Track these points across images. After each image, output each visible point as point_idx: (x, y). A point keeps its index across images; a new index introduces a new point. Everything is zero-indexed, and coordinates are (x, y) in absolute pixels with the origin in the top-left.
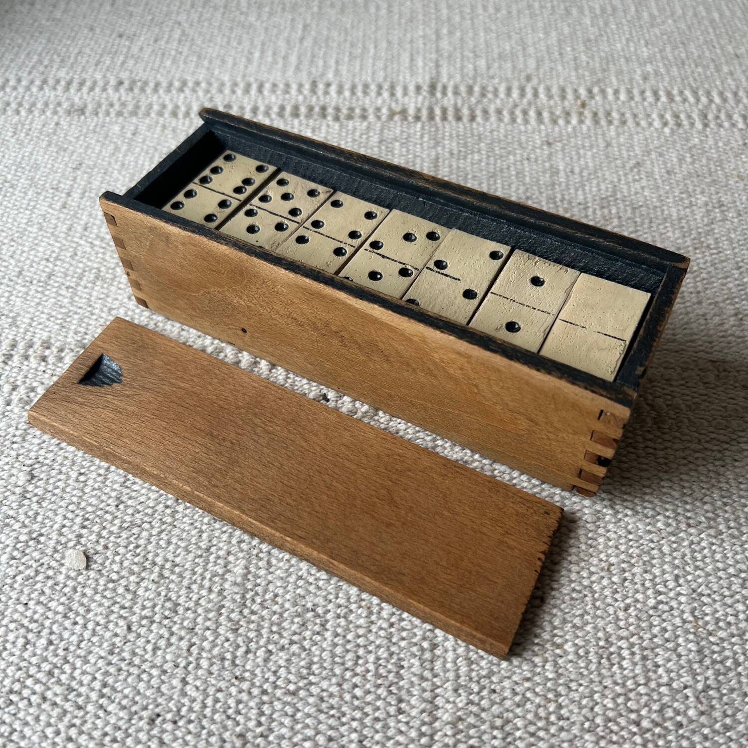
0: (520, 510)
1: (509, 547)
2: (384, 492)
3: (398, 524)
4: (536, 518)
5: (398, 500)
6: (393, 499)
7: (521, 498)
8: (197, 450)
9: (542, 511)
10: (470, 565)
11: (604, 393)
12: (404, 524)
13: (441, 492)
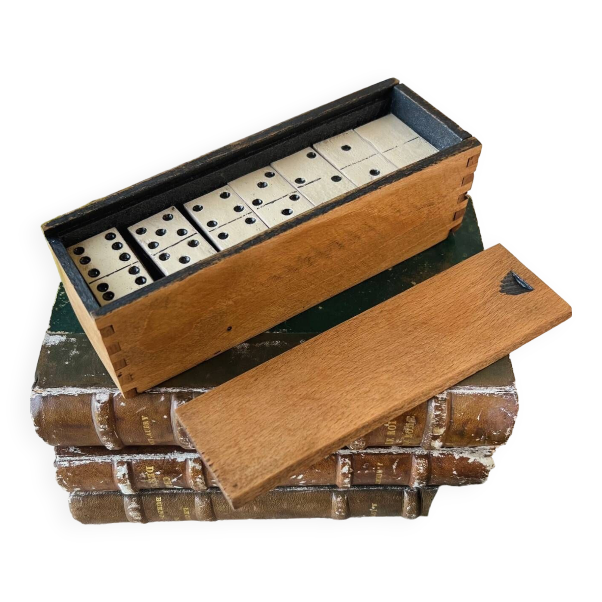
0: (249, 470)
1: (230, 447)
2: (317, 396)
3: (290, 393)
4: (237, 477)
5: (307, 401)
6: (309, 399)
7: (257, 477)
8: (415, 312)
9: (239, 484)
10: (235, 418)
11: (467, 148)
12: (288, 396)
13: (294, 429)
